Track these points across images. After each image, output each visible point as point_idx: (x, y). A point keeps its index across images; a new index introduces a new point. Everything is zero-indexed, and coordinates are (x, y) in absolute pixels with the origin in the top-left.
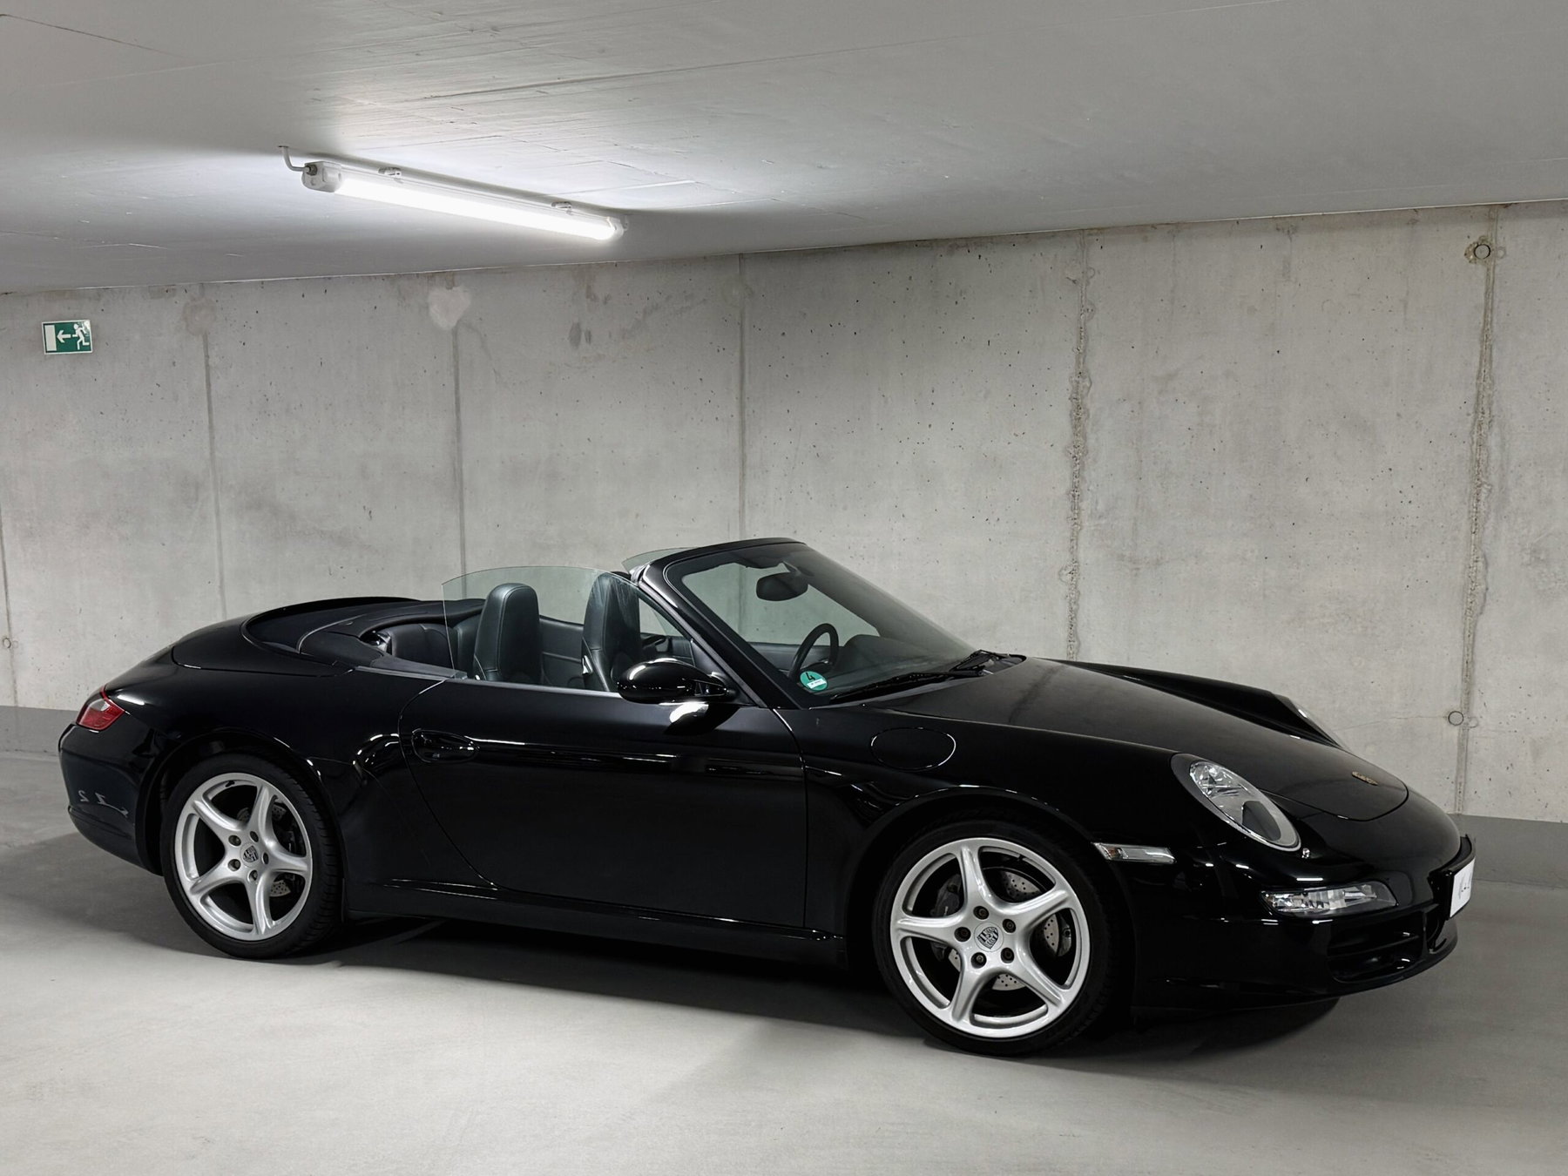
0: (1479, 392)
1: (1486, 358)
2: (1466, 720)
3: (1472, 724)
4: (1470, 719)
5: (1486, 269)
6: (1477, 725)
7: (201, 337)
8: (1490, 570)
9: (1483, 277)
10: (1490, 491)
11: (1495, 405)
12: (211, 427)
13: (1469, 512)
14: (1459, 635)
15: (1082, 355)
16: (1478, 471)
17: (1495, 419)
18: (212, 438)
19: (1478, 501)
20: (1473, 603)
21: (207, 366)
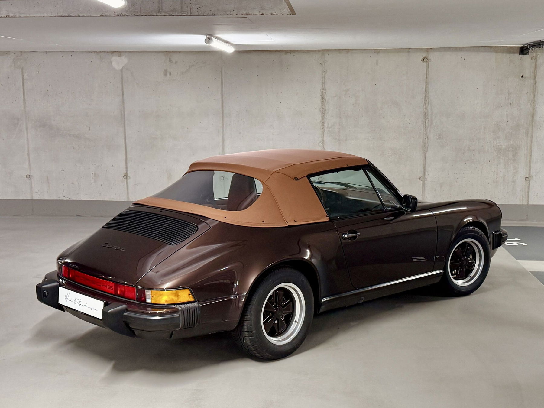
0: (425, 96)
1: (427, 86)
2: (424, 179)
3: (426, 180)
4: (425, 179)
5: (426, 65)
6: (427, 180)
7: (20, 70)
8: (429, 140)
9: (426, 66)
10: (428, 121)
11: (429, 99)
12: (24, 99)
13: (423, 126)
14: (422, 157)
15: (323, 84)
16: (425, 115)
17: (429, 102)
18: (25, 103)
19: (426, 123)
20: (425, 149)
21: (23, 79)
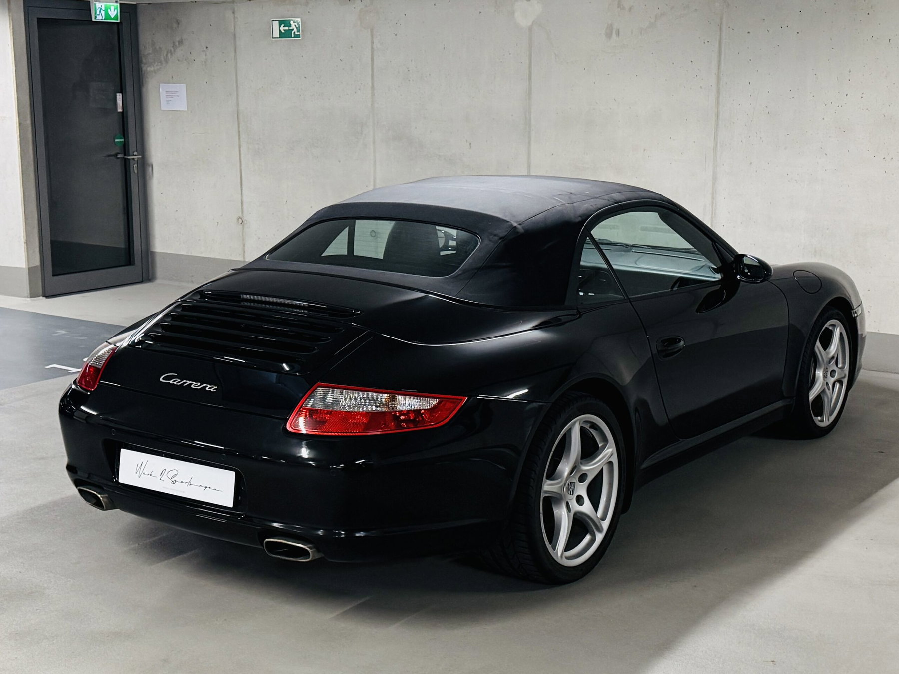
7: (369, 30)
12: (373, 87)
18: (373, 95)
21: (372, 48)
